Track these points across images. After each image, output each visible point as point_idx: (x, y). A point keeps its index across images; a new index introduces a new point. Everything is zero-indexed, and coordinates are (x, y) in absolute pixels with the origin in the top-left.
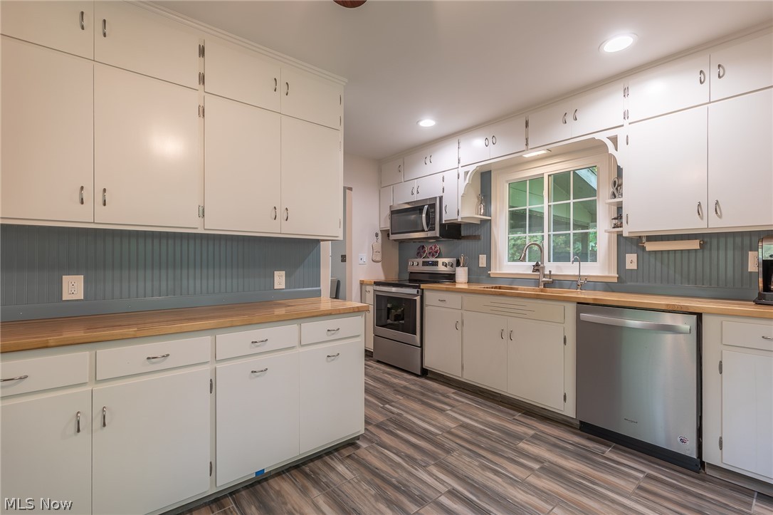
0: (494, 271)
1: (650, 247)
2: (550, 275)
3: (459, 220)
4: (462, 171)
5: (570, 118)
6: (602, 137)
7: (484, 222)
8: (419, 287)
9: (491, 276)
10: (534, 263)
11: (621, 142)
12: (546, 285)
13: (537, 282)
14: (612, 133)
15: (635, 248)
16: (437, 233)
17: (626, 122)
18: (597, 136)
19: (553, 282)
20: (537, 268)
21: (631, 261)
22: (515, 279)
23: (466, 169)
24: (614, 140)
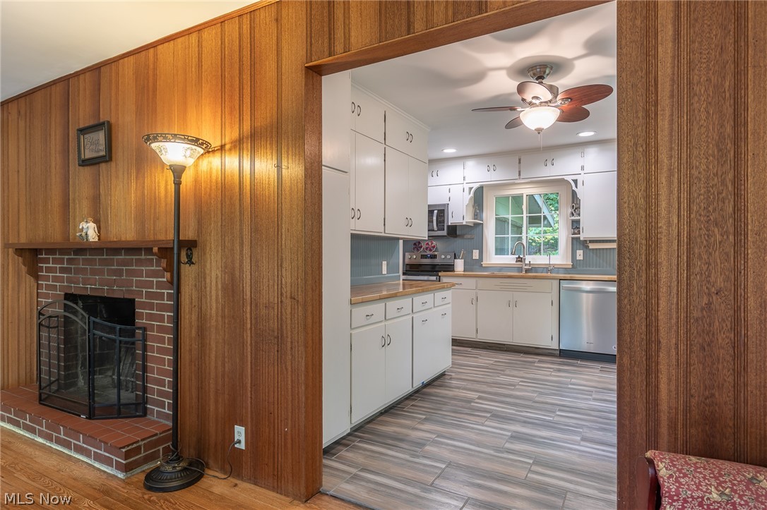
0: (485, 263)
1: (592, 246)
2: (530, 264)
3: (464, 223)
4: (467, 187)
5: (549, 164)
6: (569, 179)
7: (476, 225)
8: (438, 275)
9: (483, 266)
10: (517, 256)
11: (580, 183)
12: (527, 271)
13: (520, 269)
14: (575, 177)
15: (581, 246)
16: (444, 233)
17: (582, 172)
18: (566, 178)
19: (531, 269)
20: (520, 260)
21: (580, 255)
22: (502, 268)
23: (471, 185)
24: (575, 181)
